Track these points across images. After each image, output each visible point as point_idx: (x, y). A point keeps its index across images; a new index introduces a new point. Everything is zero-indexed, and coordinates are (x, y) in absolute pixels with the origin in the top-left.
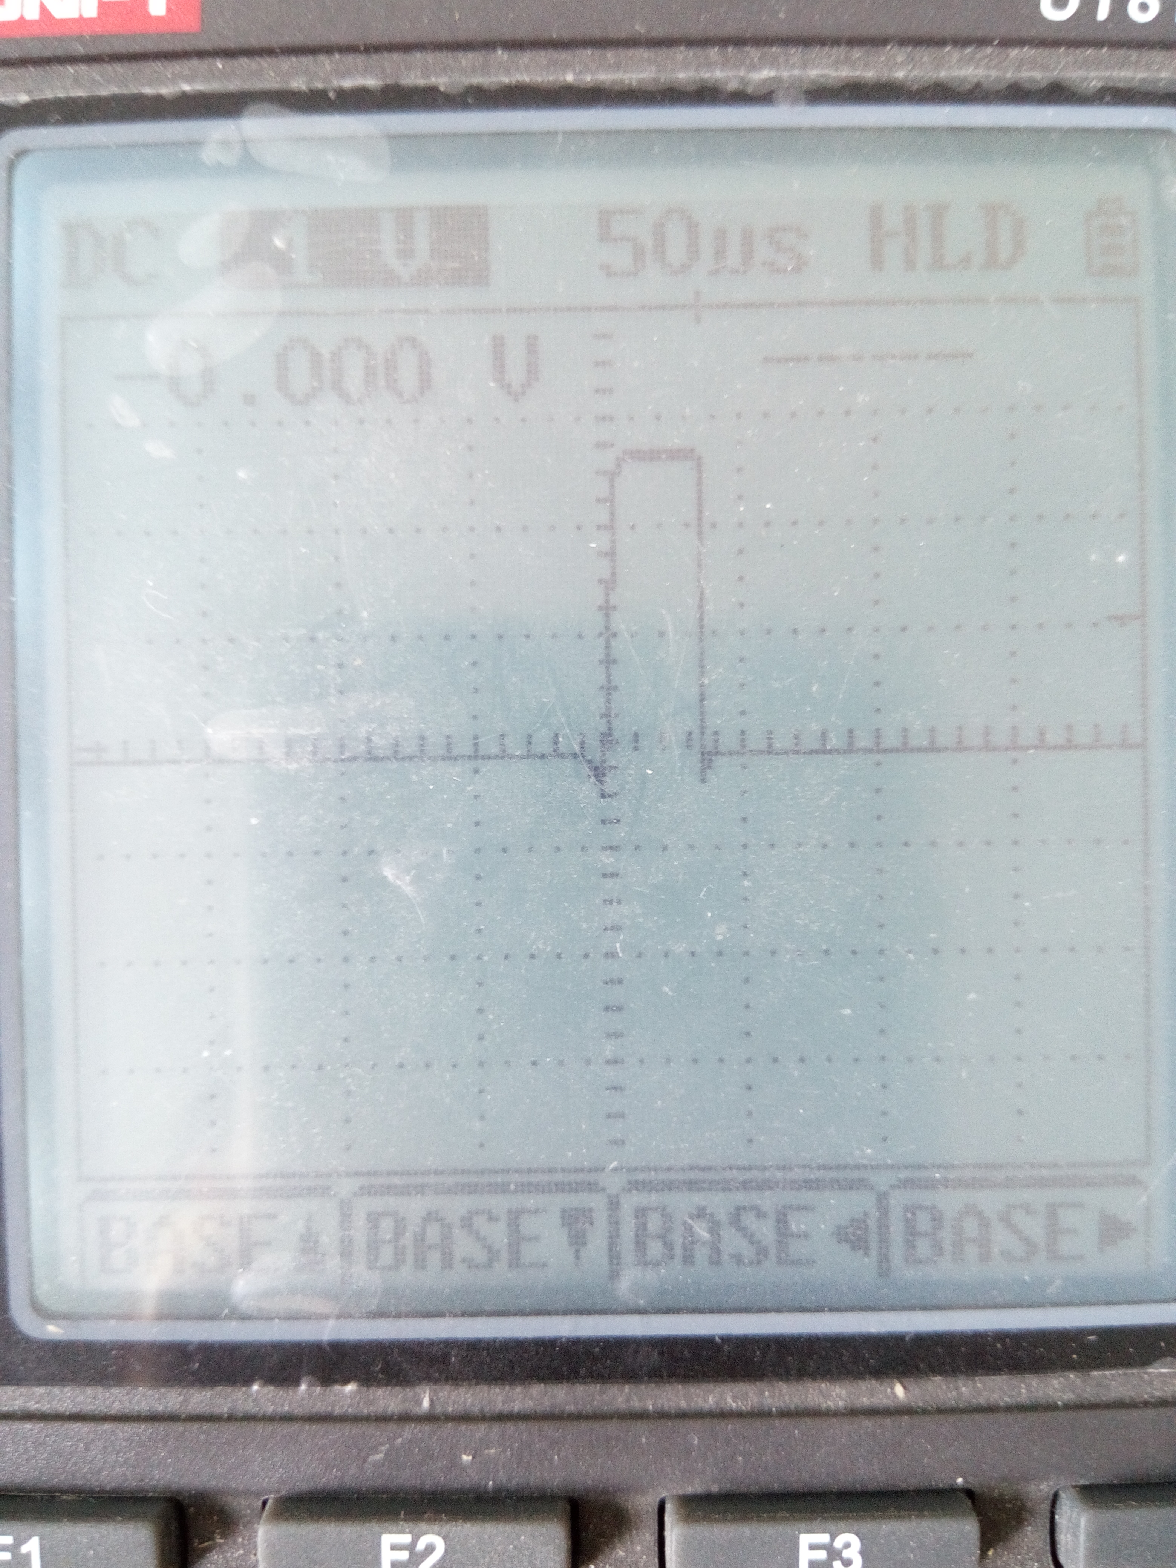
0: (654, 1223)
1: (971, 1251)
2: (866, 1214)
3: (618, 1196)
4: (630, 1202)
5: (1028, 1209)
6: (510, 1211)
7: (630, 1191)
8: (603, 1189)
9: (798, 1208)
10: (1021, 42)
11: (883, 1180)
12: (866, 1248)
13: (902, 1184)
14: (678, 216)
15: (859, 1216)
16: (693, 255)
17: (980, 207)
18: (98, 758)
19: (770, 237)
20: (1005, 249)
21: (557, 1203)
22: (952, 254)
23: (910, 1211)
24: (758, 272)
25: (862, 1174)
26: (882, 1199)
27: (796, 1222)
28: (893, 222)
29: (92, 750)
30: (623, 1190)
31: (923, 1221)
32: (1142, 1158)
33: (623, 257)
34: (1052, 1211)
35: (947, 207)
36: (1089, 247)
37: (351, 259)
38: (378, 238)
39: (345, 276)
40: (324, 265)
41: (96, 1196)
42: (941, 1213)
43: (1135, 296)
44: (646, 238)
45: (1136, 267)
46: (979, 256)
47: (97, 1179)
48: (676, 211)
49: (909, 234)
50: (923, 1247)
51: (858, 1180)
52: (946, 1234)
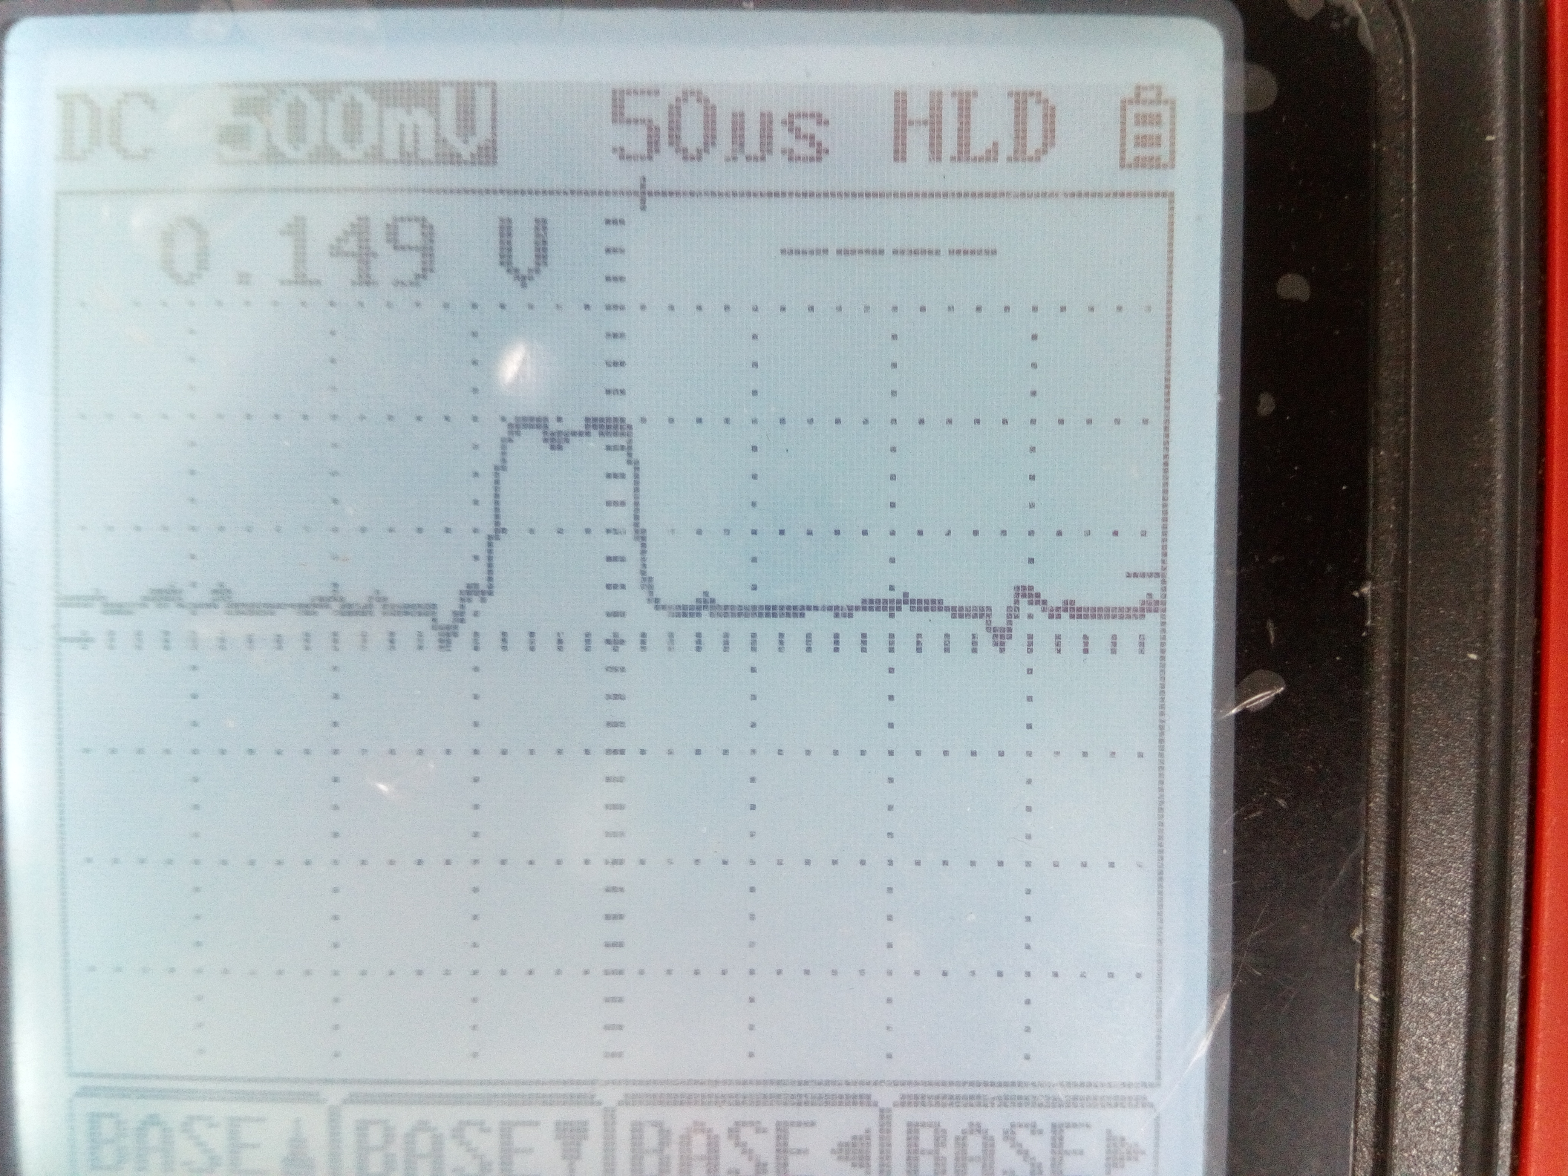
0: (651, 1138)
1: (975, 1171)
2: (868, 1131)
3: (614, 1110)
4: (626, 1116)
5: (1034, 1129)
6: (502, 1123)
7: (626, 1105)
8: (600, 1103)
9: (799, 1124)
11: (886, 1097)
12: (868, 1166)
13: (905, 1101)
14: (694, 98)
15: (860, 1132)
16: (710, 140)
17: (1010, 94)
18: (85, 648)
19: (790, 123)
20: (1034, 139)
21: (551, 1115)
22: (979, 145)
23: (913, 1129)
24: (777, 160)
25: (865, 1090)
26: (885, 1116)
27: (796, 1137)
28: (918, 109)
29: (79, 640)
30: (620, 1103)
31: (926, 1139)
32: (1152, 1079)
33: (637, 140)
34: (1057, 1130)
35: (975, 94)
36: (1123, 137)
37: (352, 134)
38: (381, 113)
39: (346, 152)
40: (324, 140)
41: (85, 1092)
42: (944, 1131)
43: (1169, 190)
44: (662, 121)
45: (1173, 159)
46: (1007, 148)
47: (85, 1075)
48: (692, 93)
49: (935, 124)
50: (926, 1165)
51: (861, 1096)
52: (949, 1153)
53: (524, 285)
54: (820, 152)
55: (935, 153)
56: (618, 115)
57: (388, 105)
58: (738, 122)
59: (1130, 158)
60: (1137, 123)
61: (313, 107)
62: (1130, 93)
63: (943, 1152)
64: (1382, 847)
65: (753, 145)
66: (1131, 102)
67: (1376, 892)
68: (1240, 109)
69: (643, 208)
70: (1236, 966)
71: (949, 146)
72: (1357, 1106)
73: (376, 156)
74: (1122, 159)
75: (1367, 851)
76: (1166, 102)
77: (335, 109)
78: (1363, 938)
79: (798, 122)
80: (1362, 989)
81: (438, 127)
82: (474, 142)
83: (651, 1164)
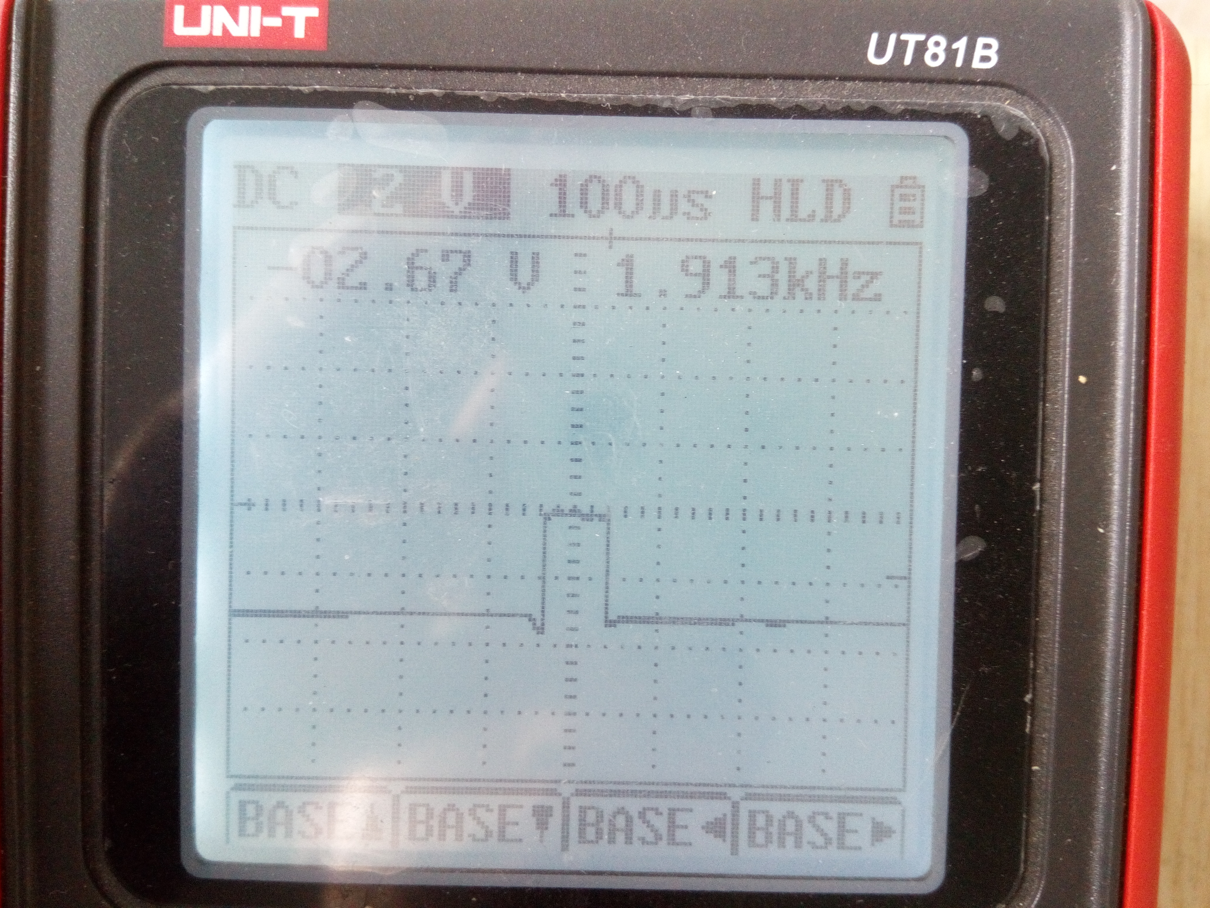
0: (591, 816)
1: (790, 841)
2: (725, 815)
3: (568, 798)
4: (576, 803)
5: (827, 816)
6: (500, 806)
7: (577, 795)
8: (560, 794)
9: (682, 810)
10: (853, 79)
11: (736, 794)
12: (724, 836)
13: (748, 797)
14: (631, 181)
15: (720, 816)
16: (639, 205)
17: (824, 181)
18: (249, 509)
20: (837, 209)
21: (529, 802)
22: (803, 212)
23: (752, 815)
24: (680, 218)
25: (723, 789)
26: (735, 806)
27: (681, 818)
28: (767, 189)
29: (245, 504)
30: (572, 795)
31: (761, 821)
32: (899, 786)
34: (842, 817)
35: (802, 181)
36: (892, 208)
39: (418, 209)
41: (236, 788)
42: (772, 816)
43: (919, 240)
45: (922, 222)
46: (821, 213)
47: (236, 777)
48: (629, 178)
49: (776, 198)
50: (760, 837)
51: (721, 793)
52: (774, 830)
53: (524, 293)
54: (706, 214)
55: (777, 215)
58: (657, 194)
59: (895, 221)
60: (901, 200)
62: (896, 182)
63: (771, 829)
65: (665, 209)
66: (897, 187)
70: (953, 716)
71: (786, 212)
73: (436, 212)
74: (891, 222)
76: (919, 187)
78: (1032, 701)
79: (693, 196)
80: (1030, 732)
83: (591, 833)
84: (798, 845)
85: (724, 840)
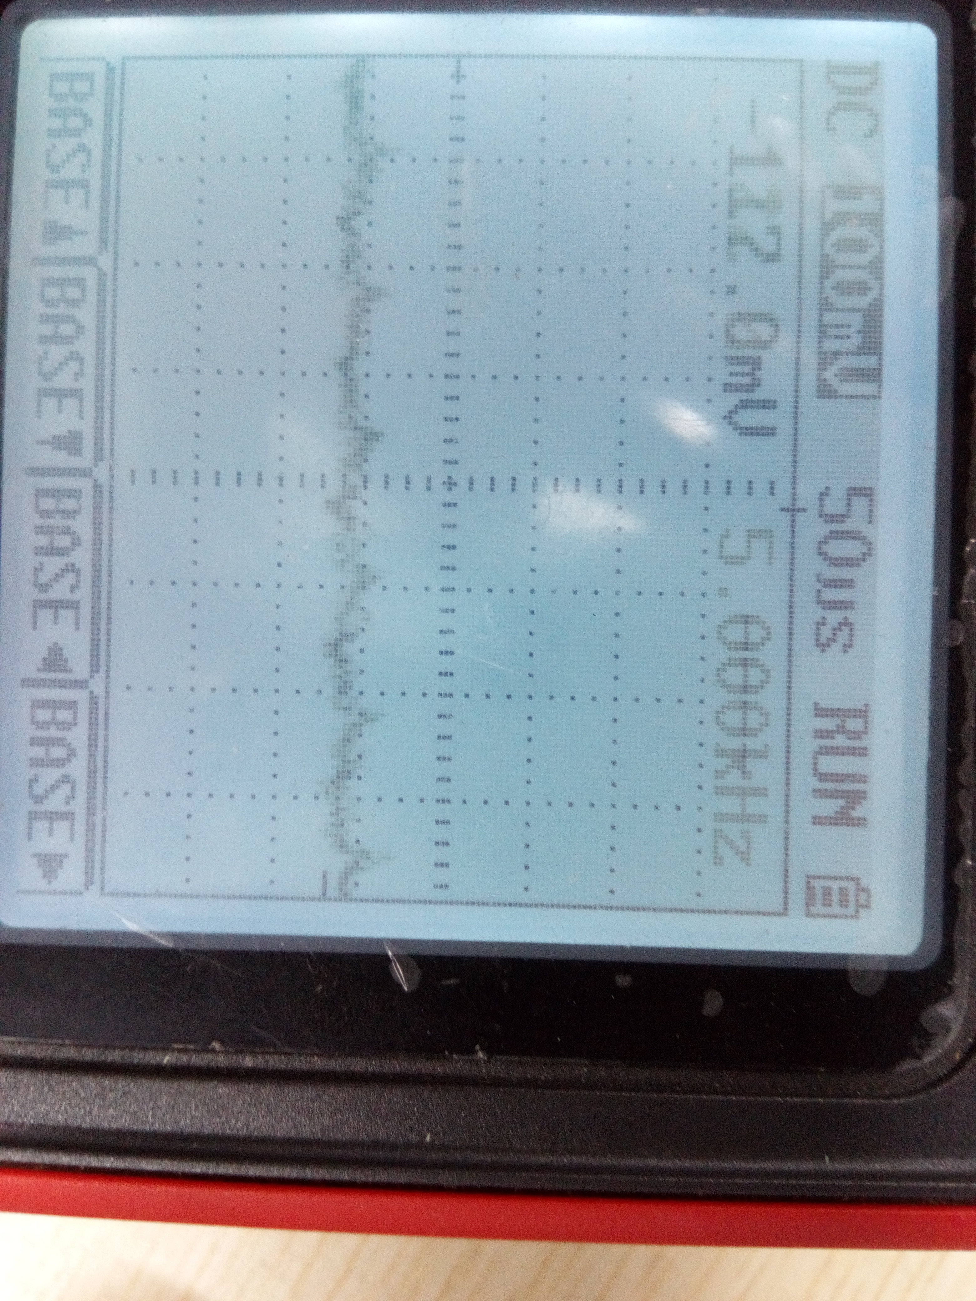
0: (69, 504)
1: (39, 752)
2: (70, 671)
4: (85, 486)
5: (70, 799)
6: (81, 390)
7: (94, 485)
8: (96, 465)
9: (77, 618)
11: (97, 685)
12: (44, 670)
13: (94, 701)
14: (865, 551)
15: (70, 665)
18: (452, 77)
19: (846, 623)
21: (87, 427)
23: (72, 705)
24: (818, 613)
25: (103, 668)
27: (67, 615)
28: (854, 724)
29: (458, 72)
32: (108, 888)
33: (835, 505)
35: (866, 760)
36: (830, 878)
37: (844, 288)
38: (859, 310)
39: (828, 284)
40: (838, 267)
41: (110, 69)
42: (69, 729)
43: (789, 912)
44: (848, 526)
45: (813, 916)
47: (123, 69)
48: (870, 549)
50: (44, 715)
51: (98, 666)
52: (54, 732)
53: (725, 418)
54: (823, 647)
56: (854, 492)
57: (865, 316)
58: (849, 584)
59: (814, 883)
60: (841, 889)
61: (864, 259)
62: (864, 883)
63: (53, 728)
64: (283, 1066)
65: (829, 595)
66: (858, 884)
67: (248, 1062)
68: (851, 966)
69: (782, 510)
70: (194, 951)
71: (826, 742)
72: (83, 1046)
73: (825, 306)
74: (813, 877)
75: (280, 1054)
76: (857, 912)
77: (863, 275)
78: (213, 1051)
80: (173, 1050)
81: (848, 353)
82: (834, 382)
83: (48, 504)
84: (36, 763)
85: (39, 670)
